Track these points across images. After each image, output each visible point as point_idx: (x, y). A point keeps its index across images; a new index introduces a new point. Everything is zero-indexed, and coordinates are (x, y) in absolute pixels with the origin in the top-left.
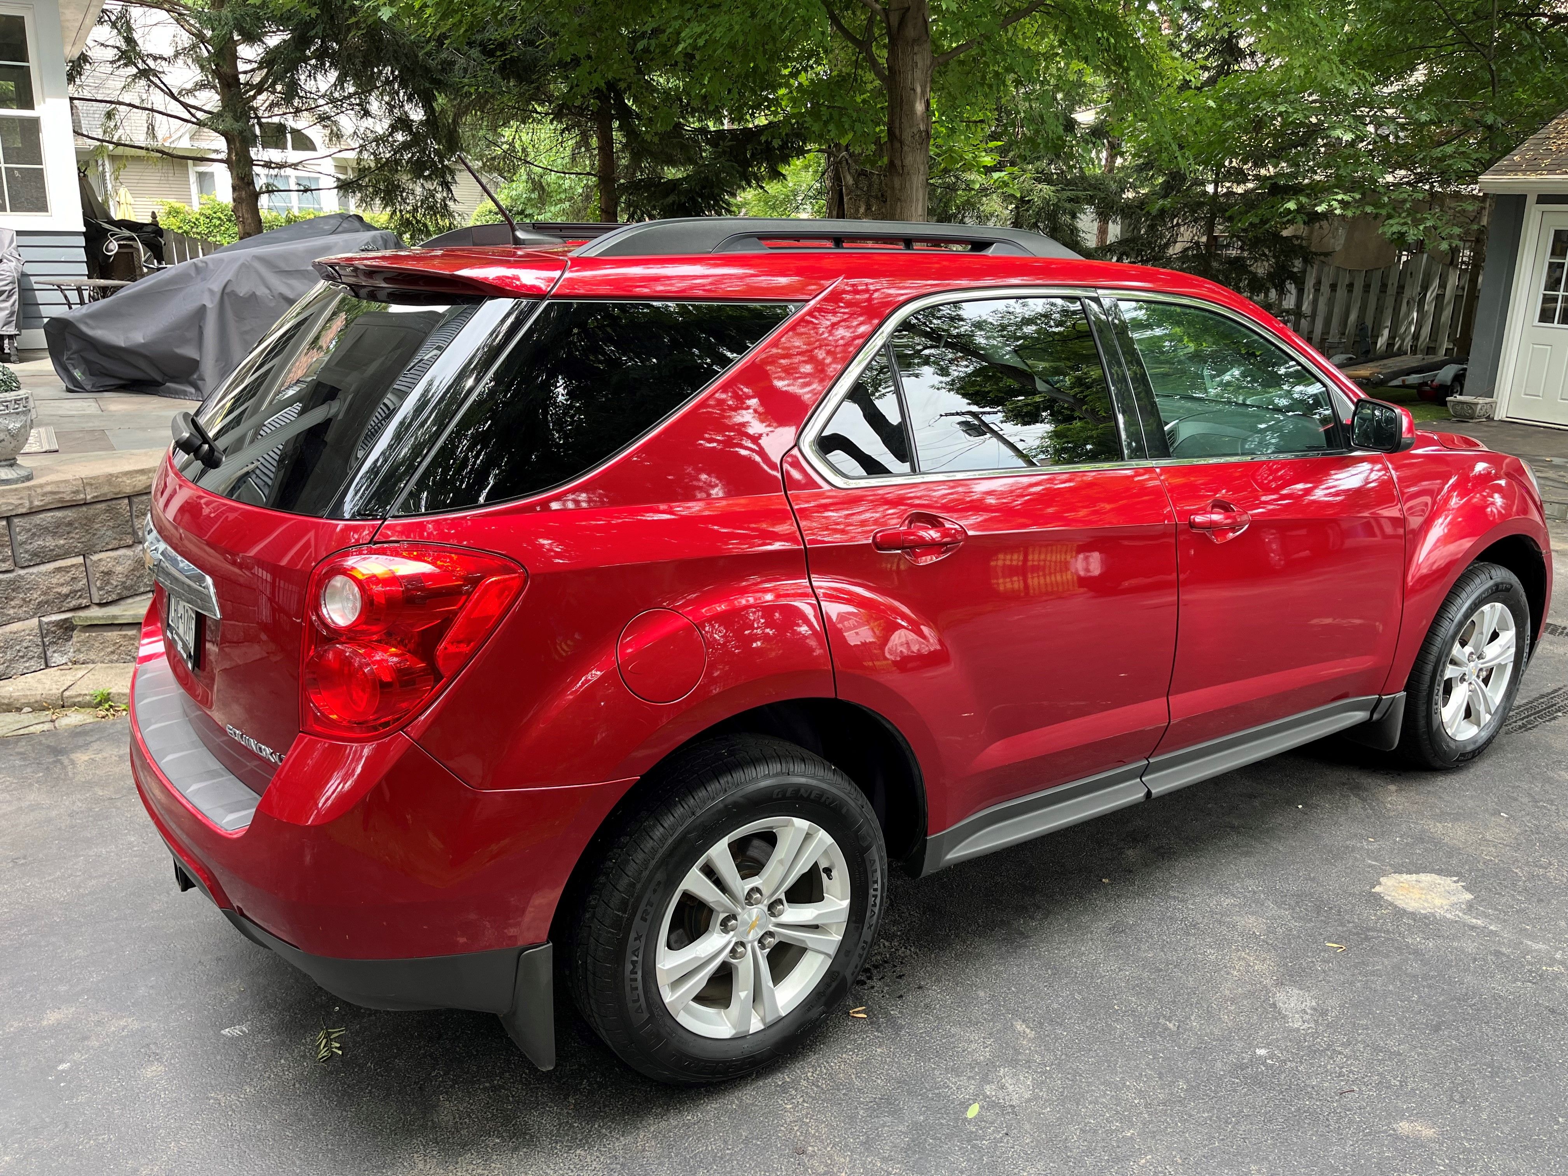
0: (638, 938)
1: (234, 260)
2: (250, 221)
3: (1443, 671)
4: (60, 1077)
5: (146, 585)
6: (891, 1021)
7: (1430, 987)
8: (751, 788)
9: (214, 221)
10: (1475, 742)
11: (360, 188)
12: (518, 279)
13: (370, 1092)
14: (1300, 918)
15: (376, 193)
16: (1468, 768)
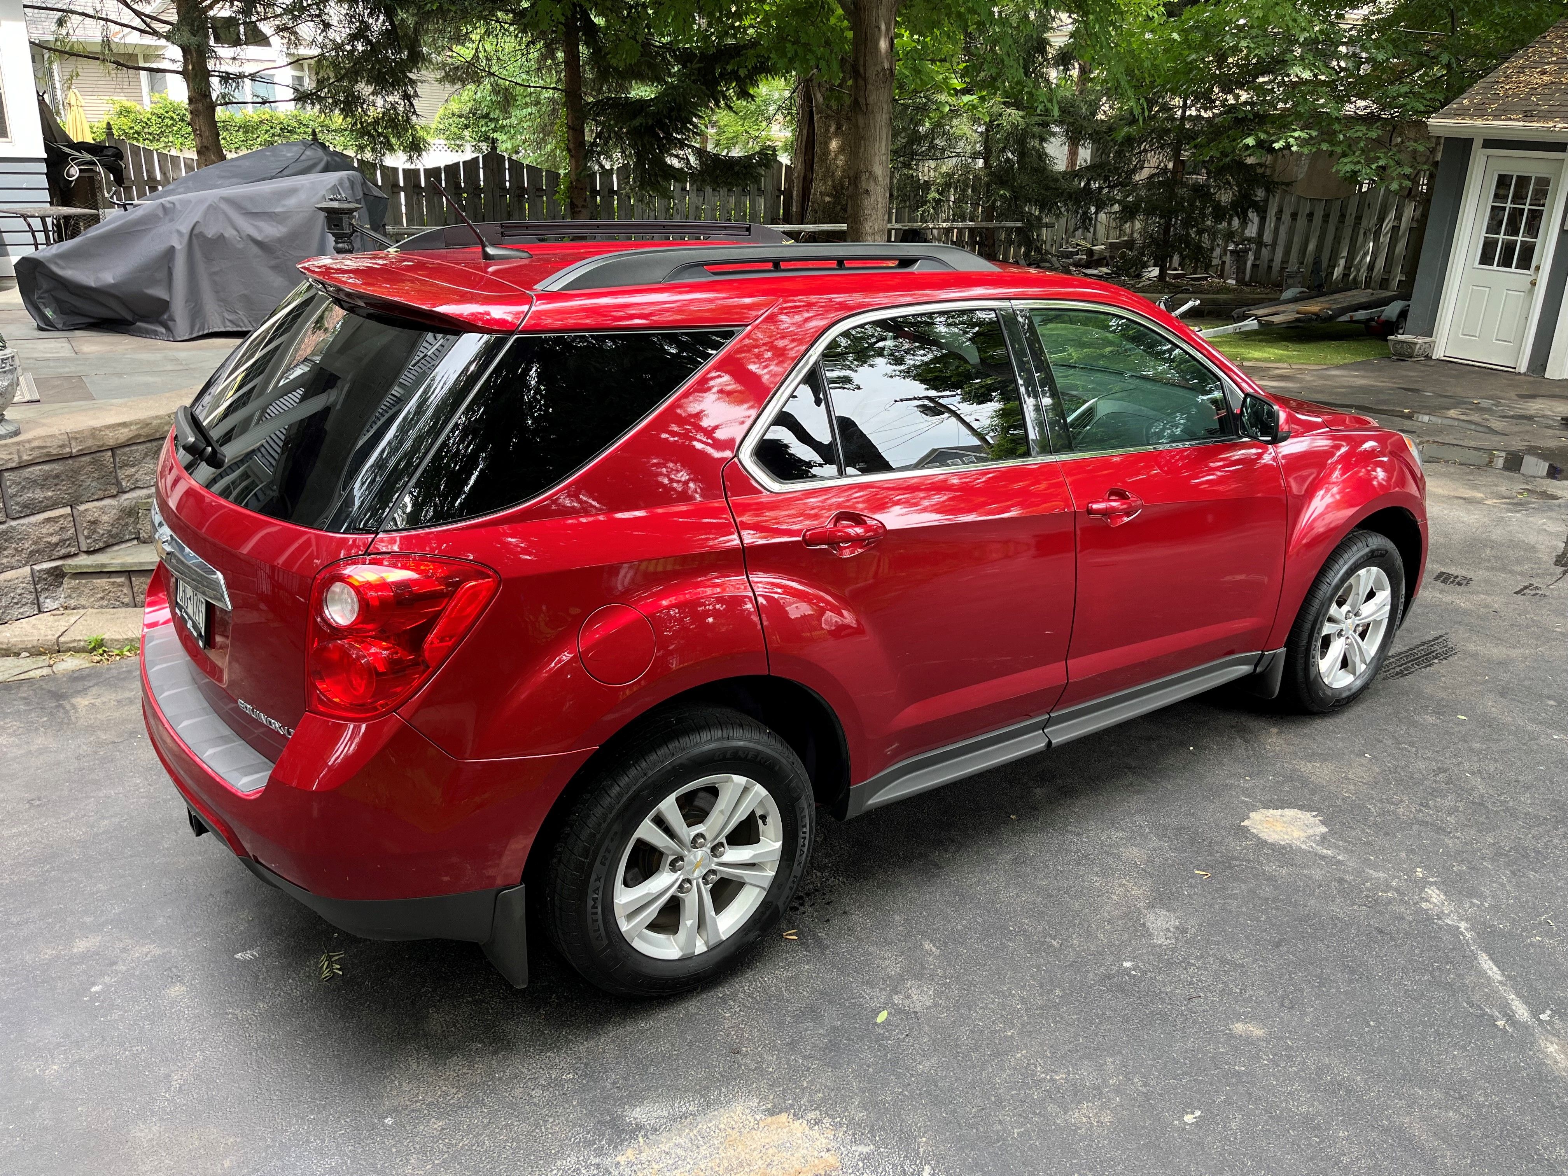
0: (598, 879)
1: (201, 201)
2: (207, 133)
3: (1320, 629)
4: (94, 997)
5: (131, 533)
6: (818, 941)
7: (1277, 908)
8: (696, 751)
9: (166, 120)
10: (1349, 690)
11: (320, 99)
12: (489, 314)
13: (369, 1006)
14: (1176, 849)
15: (336, 103)
16: (1344, 712)
